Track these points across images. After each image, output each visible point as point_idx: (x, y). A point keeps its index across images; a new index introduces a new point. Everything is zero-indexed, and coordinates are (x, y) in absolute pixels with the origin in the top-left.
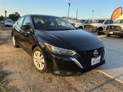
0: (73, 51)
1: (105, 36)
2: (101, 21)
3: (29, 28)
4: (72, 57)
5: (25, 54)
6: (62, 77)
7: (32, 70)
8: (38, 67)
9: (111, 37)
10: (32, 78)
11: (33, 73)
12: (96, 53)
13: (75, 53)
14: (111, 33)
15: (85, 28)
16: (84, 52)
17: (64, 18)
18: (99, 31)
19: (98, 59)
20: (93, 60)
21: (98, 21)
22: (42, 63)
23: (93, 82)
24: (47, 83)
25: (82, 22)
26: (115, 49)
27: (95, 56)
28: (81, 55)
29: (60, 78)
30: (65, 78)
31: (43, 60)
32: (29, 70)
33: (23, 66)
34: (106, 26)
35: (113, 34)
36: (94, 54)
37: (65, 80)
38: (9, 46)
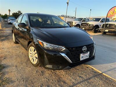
0: (63, 47)
1: (101, 34)
2: (97, 20)
3: (25, 26)
4: (62, 52)
5: (23, 50)
6: (54, 71)
7: (27, 64)
8: (32, 61)
9: (107, 34)
10: (27, 71)
11: (28, 66)
12: (85, 49)
13: (64, 49)
14: (107, 31)
15: (82, 26)
16: (73, 48)
17: (63, 16)
18: (95, 29)
19: (86, 54)
20: (81, 55)
21: (94, 20)
22: (36, 57)
23: (82, 76)
24: (39, 76)
25: (80, 20)
26: (108, 46)
27: (84, 52)
28: (70, 51)
29: (51, 71)
30: (56, 72)
31: (36, 55)
32: (24, 64)
33: (20, 60)
34: (102, 24)
35: (108, 32)
36: (83, 50)
37: (55, 73)
38: (9, 42)
